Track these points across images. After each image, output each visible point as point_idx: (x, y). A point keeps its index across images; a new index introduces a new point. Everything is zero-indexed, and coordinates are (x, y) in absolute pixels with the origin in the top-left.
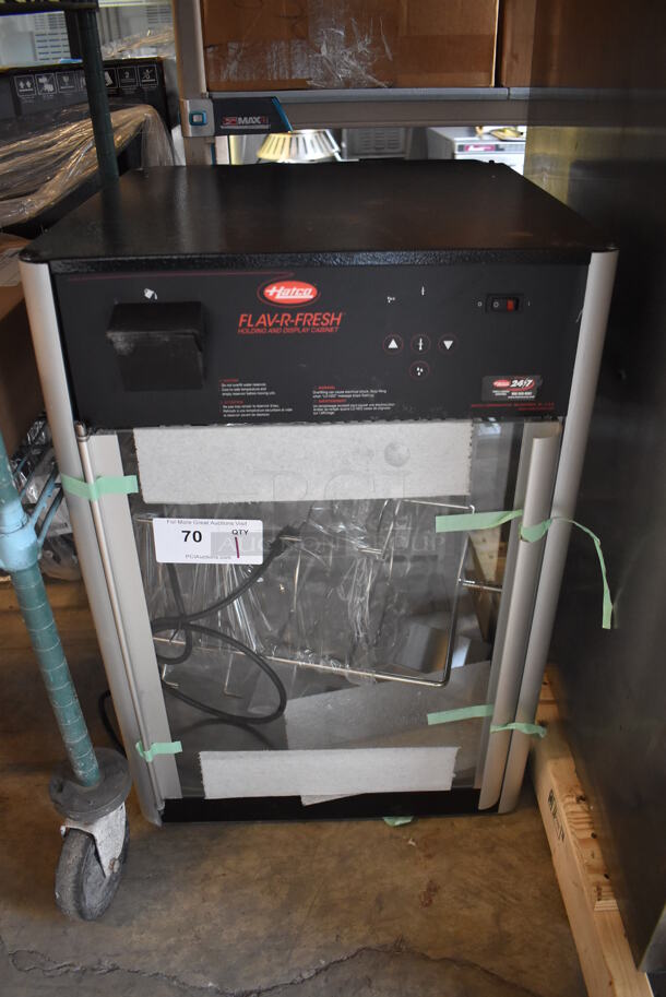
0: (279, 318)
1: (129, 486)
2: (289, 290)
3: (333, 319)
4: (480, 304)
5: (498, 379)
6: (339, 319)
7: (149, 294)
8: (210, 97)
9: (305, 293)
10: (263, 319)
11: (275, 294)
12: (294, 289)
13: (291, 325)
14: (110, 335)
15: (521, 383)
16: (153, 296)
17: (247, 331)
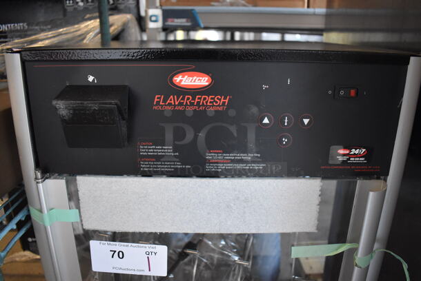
0: (183, 99)
1: (72, 216)
2: (191, 78)
3: (222, 100)
4: (330, 92)
5: (340, 149)
6: (227, 101)
7: (91, 79)
8: (161, 8)
9: (202, 81)
10: (172, 99)
11: (181, 81)
12: (195, 78)
13: (192, 104)
15: (357, 152)
16: (94, 80)
17: (160, 108)
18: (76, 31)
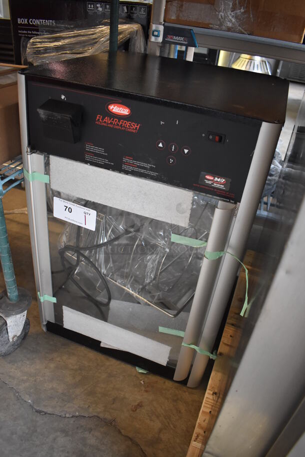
0: (113, 120)
1: (46, 179)
2: (119, 108)
3: (136, 126)
4: (203, 135)
5: (208, 175)
6: (138, 127)
7: (63, 97)
8: (164, 25)
9: (125, 111)
10: (107, 119)
11: (113, 109)
12: (121, 108)
13: (118, 125)
14: (38, 110)
15: (219, 180)
16: (64, 99)
17: (99, 123)
18: (93, 34)
